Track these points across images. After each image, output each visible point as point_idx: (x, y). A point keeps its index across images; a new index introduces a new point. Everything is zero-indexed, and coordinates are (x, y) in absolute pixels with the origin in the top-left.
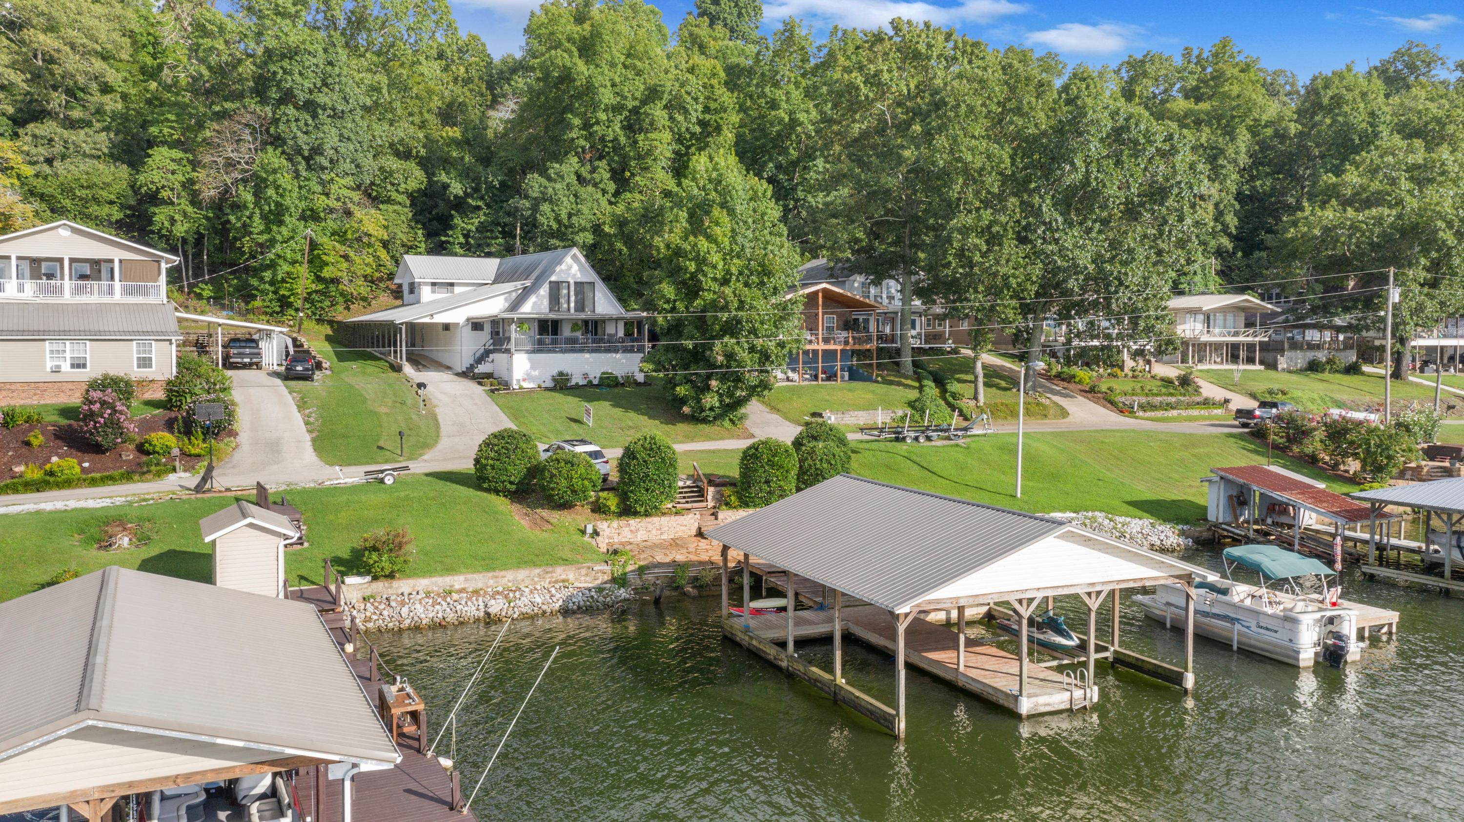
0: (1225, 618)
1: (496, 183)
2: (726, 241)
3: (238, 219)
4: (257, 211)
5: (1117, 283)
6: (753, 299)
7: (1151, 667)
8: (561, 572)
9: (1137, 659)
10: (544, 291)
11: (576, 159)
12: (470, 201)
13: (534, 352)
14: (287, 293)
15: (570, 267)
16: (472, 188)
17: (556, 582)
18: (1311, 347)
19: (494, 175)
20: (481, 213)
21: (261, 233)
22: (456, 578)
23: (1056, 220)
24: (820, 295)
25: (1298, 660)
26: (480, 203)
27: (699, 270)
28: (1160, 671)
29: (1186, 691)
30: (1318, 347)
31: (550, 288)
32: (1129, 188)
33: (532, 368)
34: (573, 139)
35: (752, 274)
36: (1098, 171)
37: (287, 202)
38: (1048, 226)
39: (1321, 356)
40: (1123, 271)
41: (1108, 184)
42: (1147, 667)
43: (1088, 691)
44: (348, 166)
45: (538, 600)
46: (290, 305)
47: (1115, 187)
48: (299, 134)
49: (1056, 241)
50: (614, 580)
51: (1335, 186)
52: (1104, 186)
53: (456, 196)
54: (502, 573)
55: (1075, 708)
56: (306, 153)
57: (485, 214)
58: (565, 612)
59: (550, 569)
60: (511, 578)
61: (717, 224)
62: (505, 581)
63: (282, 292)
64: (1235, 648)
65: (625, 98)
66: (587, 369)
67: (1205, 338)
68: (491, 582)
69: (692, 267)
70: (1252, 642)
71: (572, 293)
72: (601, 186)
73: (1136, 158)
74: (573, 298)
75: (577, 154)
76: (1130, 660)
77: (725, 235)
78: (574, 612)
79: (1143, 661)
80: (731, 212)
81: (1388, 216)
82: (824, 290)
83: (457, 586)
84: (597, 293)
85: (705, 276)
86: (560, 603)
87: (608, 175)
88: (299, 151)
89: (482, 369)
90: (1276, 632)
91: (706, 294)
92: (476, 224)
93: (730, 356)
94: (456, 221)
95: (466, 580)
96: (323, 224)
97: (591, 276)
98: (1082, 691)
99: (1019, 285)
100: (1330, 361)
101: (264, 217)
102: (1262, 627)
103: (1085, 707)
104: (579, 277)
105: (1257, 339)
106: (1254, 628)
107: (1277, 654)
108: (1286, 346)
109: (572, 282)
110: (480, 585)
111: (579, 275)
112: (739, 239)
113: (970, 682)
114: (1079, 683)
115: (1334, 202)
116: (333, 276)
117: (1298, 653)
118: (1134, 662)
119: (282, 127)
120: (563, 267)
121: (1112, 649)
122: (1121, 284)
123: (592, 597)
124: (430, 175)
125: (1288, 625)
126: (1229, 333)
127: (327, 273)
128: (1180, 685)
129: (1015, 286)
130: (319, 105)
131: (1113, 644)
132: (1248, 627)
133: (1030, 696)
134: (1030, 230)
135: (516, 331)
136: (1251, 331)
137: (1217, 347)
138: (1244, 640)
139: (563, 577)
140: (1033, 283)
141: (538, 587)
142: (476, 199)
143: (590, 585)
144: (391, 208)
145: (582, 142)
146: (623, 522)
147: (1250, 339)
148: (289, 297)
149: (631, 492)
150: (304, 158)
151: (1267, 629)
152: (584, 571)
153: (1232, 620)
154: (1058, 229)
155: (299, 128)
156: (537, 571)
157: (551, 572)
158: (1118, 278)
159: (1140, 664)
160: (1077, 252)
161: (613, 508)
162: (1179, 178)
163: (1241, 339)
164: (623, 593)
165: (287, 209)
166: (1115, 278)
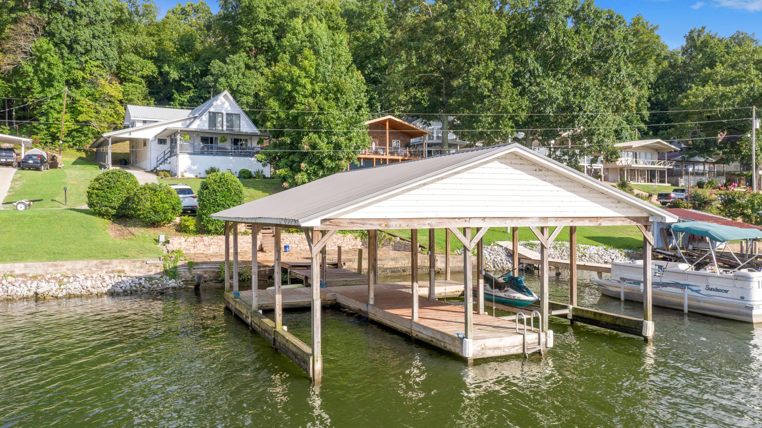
0: (676, 285)
1: (198, 71)
2: (313, 71)
3: (24, 83)
4: (36, 78)
5: (578, 109)
6: (330, 107)
7: (609, 320)
8: (116, 264)
9: (595, 313)
10: (205, 117)
11: (245, 54)
12: (183, 83)
13: (194, 154)
14: (55, 131)
15: (223, 104)
16: (184, 75)
17: (113, 272)
18: (697, 174)
19: (197, 67)
20: (191, 91)
21: (40, 92)
22: (16, 265)
23: (537, 69)
24: (387, 123)
25: (751, 316)
26: (190, 85)
27: (294, 90)
28: (618, 322)
29: (646, 340)
30: (703, 174)
31: (209, 116)
32: (584, 48)
33: (192, 164)
34: (243, 41)
35: (330, 92)
36: (564, 36)
37: (55, 72)
38: (532, 73)
39: (705, 179)
40: (582, 101)
41: (570, 43)
42: (605, 320)
43: (542, 335)
44: (99, 54)
45: (89, 284)
46: (58, 138)
47: (575, 46)
48: (63, 30)
49: (538, 84)
50: (166, 272)
51: (710, 74)
52: (568, 45)
53: (174, 80)
54: (61, 263)
55: (528, 352)
56: (68, 43)
57: (193, 92)
58: (112, 294)
59: (107, 261)
60: (70, 267)
61: (306, 58)
62: (64, 269)
63: (52, 130)
64: (686, 310)
65: (274, 16)
66: (231, 166)
67: (634, 165)
68: (51, 270)
69: (289, 87)
70: (702, 304)
71: (225, 120)
72: (260, 70)
73: (589, 28)
74: (225, 124)
75: (245, 51)
76: (588, 316)
77: (311, 66)
78: (118, 294)
79: (601, 315)
80: (317, 53)
81: (745, 88)
82: (390, 120)
83: (17, 272)
84: (241, 121)
85: (298, 93)
86: (109, 287)
87: (265, 64)
88: (63, 41)
89: (162, 167)
90: (726, 291)
91: (298, 105)
92: (188, 98)
93: (314, 146)
94: (175, 96)
95: (26, 267)
96: (82, 89)
97: (237, 110)
98: (536, 335)
99: (514, 111)
100: (710, 183)
101: (41, 82)
102: (711, 289)
103: (539, 352)
104: (230, 110)
105: (666, 167)
106: (703, 291)
107: (728, 313)
108: (683, 173)
109: (224, 113)
110: (40, 272)
111: (229, 109)
112: (322, 69)
113: (422, 330)
114: (533, 329)
115: (710, 82)
116: (85, 120)
117: (751, 308)
118: (592, 317)
119: (53, 26)
120: (219, 102)
121: (571, 307)
122: (581, 109)
123: (140, 284)
124: (160, 67)
125: (739, 284)
126: (649, 162)
127: (81, 118)
128: (640, 334)
129: (511, 111)
130: (77, 14)
131: (572, 303)
132: (697, 291)
133: (475, 339)
134: (521, 76)
135: (181, 140)
136: (663, 162)
137: (641, 172)
138: (694, 303)
139: (119, 268)
140: (523, 110)
141: (95, 275)
142: (187, 82)
143: (141, 275)
144: (131, 84)
145: (249, 44)
146: (198, 238)
147: (662, 166)
148: (57, 133)
149: (204, 214)
150: (66, 45)
151: (717, 290)
152: (138, 264)
153: (683, 286)
154: (539, 76)
155: (64, 27)
156: (95, 262)
157: (108, 264)
158: (579, 106)
159: (598, 318)
160: (552, 90)
161: (192, 228)
162: (617, 44)
163: (656, 166)
164: (172, 283)
165: (54, 77)
166: (577, 106)
